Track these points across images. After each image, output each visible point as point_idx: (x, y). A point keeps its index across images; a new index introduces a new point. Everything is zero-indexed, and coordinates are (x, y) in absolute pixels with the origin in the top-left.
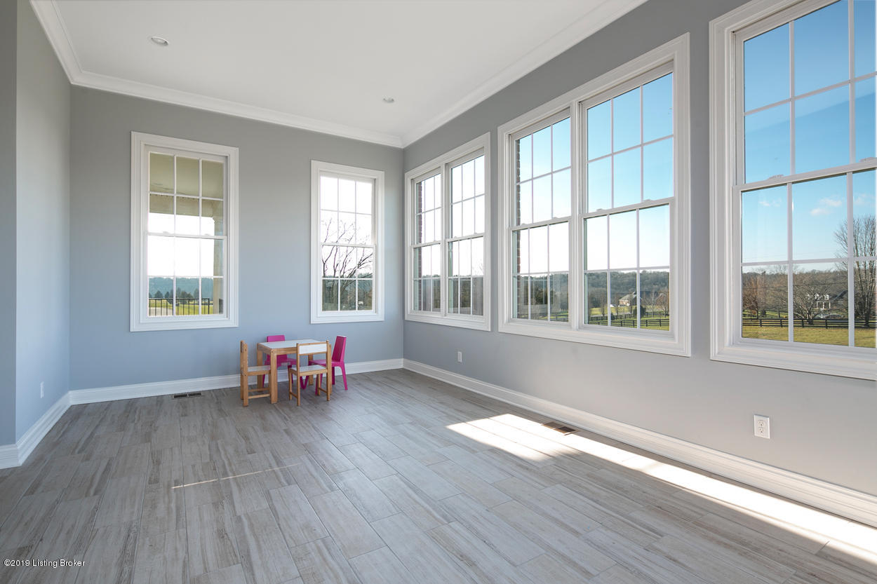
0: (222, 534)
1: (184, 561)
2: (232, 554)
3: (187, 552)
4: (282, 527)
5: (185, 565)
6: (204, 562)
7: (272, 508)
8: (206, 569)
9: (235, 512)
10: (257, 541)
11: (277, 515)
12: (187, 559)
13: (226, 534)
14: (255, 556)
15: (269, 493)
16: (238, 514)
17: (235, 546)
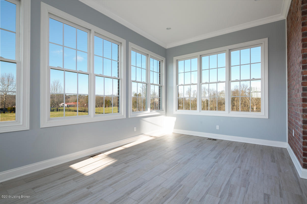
0: (231, 195)
1: (246, 193)
2: (231, 187)
3: (245, 196)
4: (211, 185)
5: (246, 192)
6: (240, 189)
7: (207, 193)
8: (240, 188)
9: (220, 200)
10: (221, 186)
11: (208, 190)
12: (245, 193)
13: (229, 194)
14: (226, 183)
15: (200, 201)
16: (220, 199)
17: (229, 188)
